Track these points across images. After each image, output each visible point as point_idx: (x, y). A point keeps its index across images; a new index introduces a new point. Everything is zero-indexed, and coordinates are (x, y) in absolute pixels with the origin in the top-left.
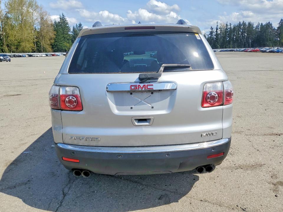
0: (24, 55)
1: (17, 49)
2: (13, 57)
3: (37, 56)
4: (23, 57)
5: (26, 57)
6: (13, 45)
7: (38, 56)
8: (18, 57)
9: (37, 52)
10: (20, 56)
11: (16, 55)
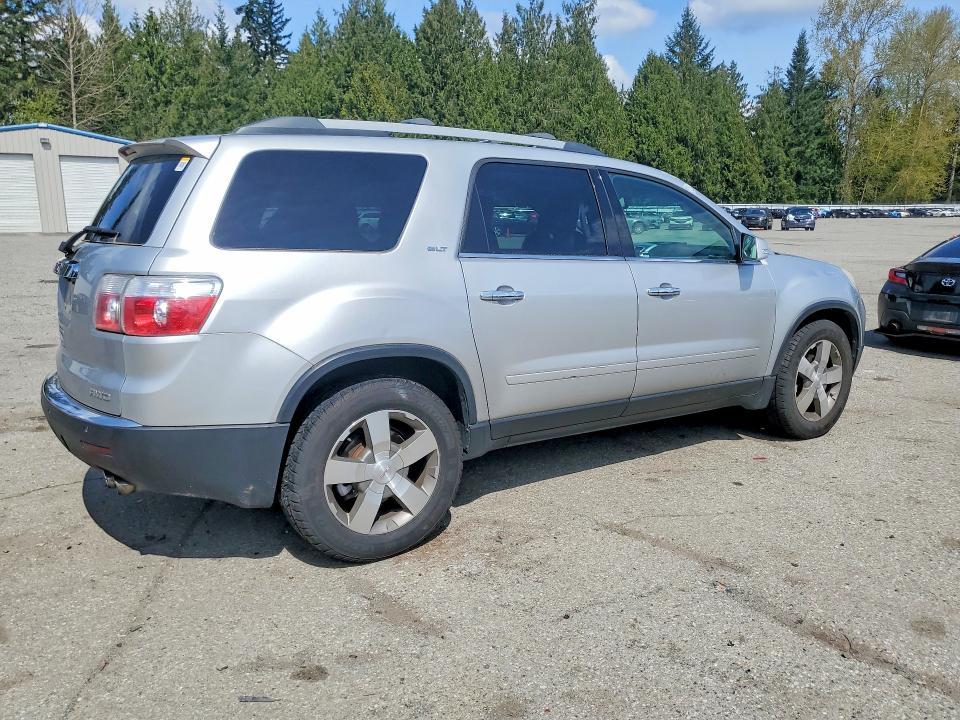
0: (897, 210)
1: (882, 190)
2: (855, 217)
3: (943, 215)
4: (890, 216)
5: (899, 216)
6: (871, 179)
7: (947, 213)
8: (873, 216)
9: (952, 202)
10: (881, 215)
11: (868, 212)
